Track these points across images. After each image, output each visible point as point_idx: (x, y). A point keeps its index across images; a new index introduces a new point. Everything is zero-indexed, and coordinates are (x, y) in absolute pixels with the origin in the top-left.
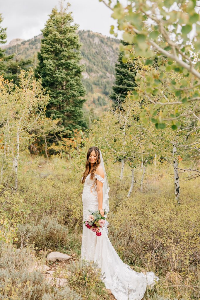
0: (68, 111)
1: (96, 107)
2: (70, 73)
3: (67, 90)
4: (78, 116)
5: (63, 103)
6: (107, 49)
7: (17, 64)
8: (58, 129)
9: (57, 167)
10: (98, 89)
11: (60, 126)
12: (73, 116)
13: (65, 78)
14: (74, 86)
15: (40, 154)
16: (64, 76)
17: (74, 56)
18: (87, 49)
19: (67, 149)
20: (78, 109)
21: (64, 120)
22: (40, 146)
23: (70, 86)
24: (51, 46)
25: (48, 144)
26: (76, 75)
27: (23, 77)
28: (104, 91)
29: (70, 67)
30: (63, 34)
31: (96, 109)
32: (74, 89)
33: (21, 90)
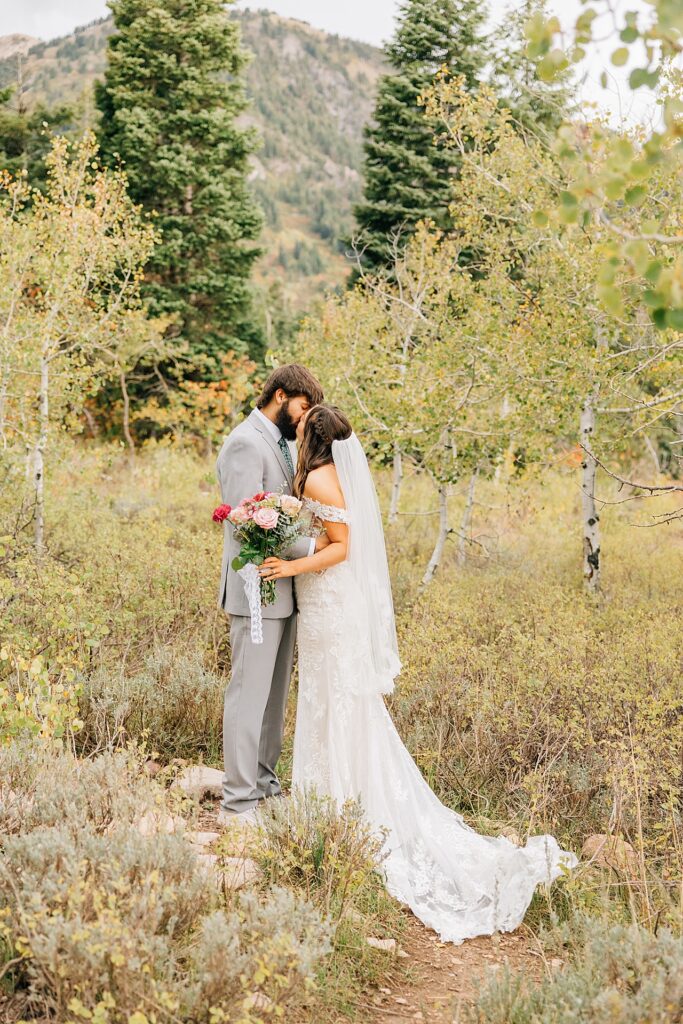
0: (200, 290)
1: (289, 279)
2: (209, 156)
3: (198, 216)
4: (234, 307)
5: (185, 260)
6: (327, 78)
7: (22, 121)
8: (167, 351)
9: (170, 481)
10: (295, 215)
11: (174, 340)
12: (218, 308)
13: (191, 173)
14: (223, 203)
15: (105, 436)
16: (188, 166)
17: (223, 96)
18: (258, 76)
19: (199, 420)
20: (235, 282)
21: (186, 318)
22: (106, 410)
23: (207, 202)
24: (142, 60)
25: (132, 402)
26: (228, 164)
27: (60, 160)
28: (315, 223)
29: (210, 136)
30: (186, 19)
31: (290, 285)
32: (220, 213)
33: (53, 208)
